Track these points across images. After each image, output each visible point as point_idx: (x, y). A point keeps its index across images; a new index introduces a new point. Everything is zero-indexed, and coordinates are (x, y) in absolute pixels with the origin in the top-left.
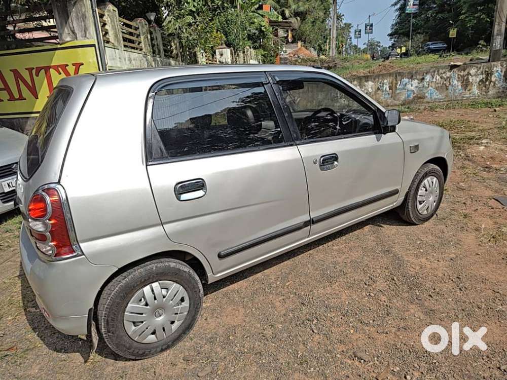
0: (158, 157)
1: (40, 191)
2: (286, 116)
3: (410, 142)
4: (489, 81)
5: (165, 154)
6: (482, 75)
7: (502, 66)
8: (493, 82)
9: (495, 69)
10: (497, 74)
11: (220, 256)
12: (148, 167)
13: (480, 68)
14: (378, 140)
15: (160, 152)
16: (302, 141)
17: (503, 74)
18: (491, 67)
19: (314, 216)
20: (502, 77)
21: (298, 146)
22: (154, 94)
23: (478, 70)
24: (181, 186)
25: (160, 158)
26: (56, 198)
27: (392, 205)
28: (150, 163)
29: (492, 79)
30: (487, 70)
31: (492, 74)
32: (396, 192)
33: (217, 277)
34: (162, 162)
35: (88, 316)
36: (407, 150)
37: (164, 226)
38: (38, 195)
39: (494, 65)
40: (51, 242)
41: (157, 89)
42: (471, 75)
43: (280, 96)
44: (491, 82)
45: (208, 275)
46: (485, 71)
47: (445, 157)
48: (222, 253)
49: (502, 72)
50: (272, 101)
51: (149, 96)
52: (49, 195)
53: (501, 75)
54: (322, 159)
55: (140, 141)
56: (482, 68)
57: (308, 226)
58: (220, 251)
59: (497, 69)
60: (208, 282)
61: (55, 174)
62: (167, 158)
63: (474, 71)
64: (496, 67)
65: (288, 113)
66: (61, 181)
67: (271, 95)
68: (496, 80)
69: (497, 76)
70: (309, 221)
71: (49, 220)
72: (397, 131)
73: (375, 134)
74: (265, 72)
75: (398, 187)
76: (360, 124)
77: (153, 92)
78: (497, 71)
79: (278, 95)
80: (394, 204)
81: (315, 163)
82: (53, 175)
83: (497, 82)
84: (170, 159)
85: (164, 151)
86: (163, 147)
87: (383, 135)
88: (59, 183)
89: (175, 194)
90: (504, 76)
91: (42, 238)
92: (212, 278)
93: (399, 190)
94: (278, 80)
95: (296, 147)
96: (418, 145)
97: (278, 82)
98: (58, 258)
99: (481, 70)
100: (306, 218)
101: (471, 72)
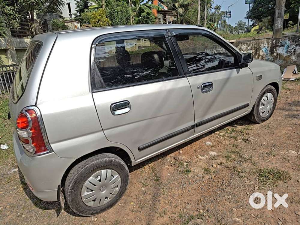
0: (99, 87)
1: (24, 111)
2: (180, 58)
3: (257, 73)
4: (257, 55)
5: (104, 85)
6: (252, 50)
7: (268, 43)
8: (261, 56)
9: (262, 45)
10: (265, 49)
11: (140, 149)
12: (93, 94)
13: (250, 45)
14: (238, 72)
15: (100, 83)
16: (190, 74)
17: (269, 49)
18: (259, 44)
19: (197, 122)
20: (269, 52)
21: (188, 78)
22: (96, 45)
23: (248, 46)
24: (114, 106)
25: (101, 88)
26: (34, 116)
27: (245, 113)
28: (94, 91)
29: (260, 53)
30: (256, 46)
31: (260, 49)
32: (247, 105)
33: (137, 162)
34: (102, 90)
35: (58, 190)
36: (255, 79)
37: (104, 131)
38: (23, 114)
39: (261, 42)
40: (32, 144)
41: (97, 42)
42: (242, 50)
43: (176, 45)
44: (259, 55)
45: (132, 161)
46: (254, 47)
47: (278, 82)
48: (141, 147)
49: (268, 47)
50: (171, 48)
51: (93, 47)
52: (29, 114)
53: (267, 50)
54: (203, 86)
55: (88, 77)
56: (251, 45)
57: (193, 128)
58: (139, 146)
59: (264, 45)
60: (132, 165)
61: (33, 100)
62: (105, 87)
63: (245, 47)
64: (263, 43)
65: (181, 56)
66: (37, 104)
67: (170, 45)
68: (264, 54)
69: (264, 51)
70: (194, 125)
71: (30, 130)
72: (249, 67)
73: (236, 68)
74: (166, 29)
75: (249, 102)
76: (225, 62)
77: (95, 44)
78: (265, 47)
79: (175, 45)
80: (246, 113)
81: (198, 88)
82: (32, 100)
83: (264, 56)
84: (107, 88)
85: (103, 83)
86: (102, 80)
87: (240, 69)
88: (36, 105)
89: (111, 111)
90: (270, 51)
91: (26, 141)
92: (134, 162)
93: (249, 104)
94: (175, 34)
95: (186, 78)
96: (262, 75)
97: (175, 36)
98: (37, 154)
99: (251, 46)
100: (192, 123)
101: (242, 48)
